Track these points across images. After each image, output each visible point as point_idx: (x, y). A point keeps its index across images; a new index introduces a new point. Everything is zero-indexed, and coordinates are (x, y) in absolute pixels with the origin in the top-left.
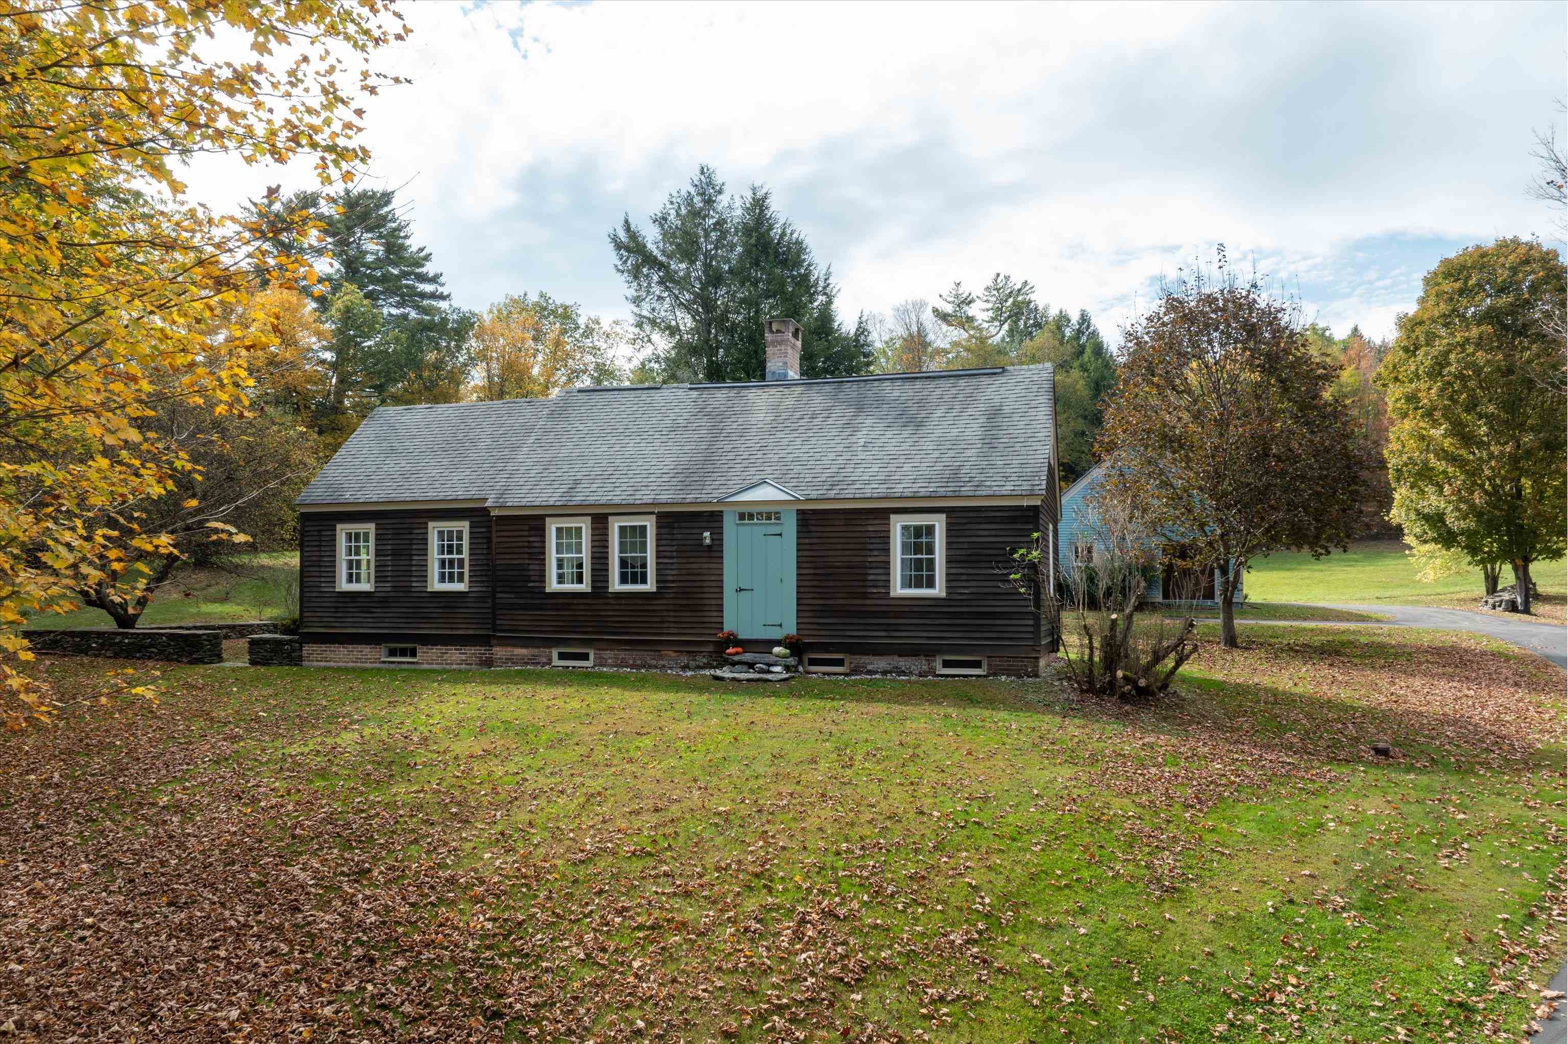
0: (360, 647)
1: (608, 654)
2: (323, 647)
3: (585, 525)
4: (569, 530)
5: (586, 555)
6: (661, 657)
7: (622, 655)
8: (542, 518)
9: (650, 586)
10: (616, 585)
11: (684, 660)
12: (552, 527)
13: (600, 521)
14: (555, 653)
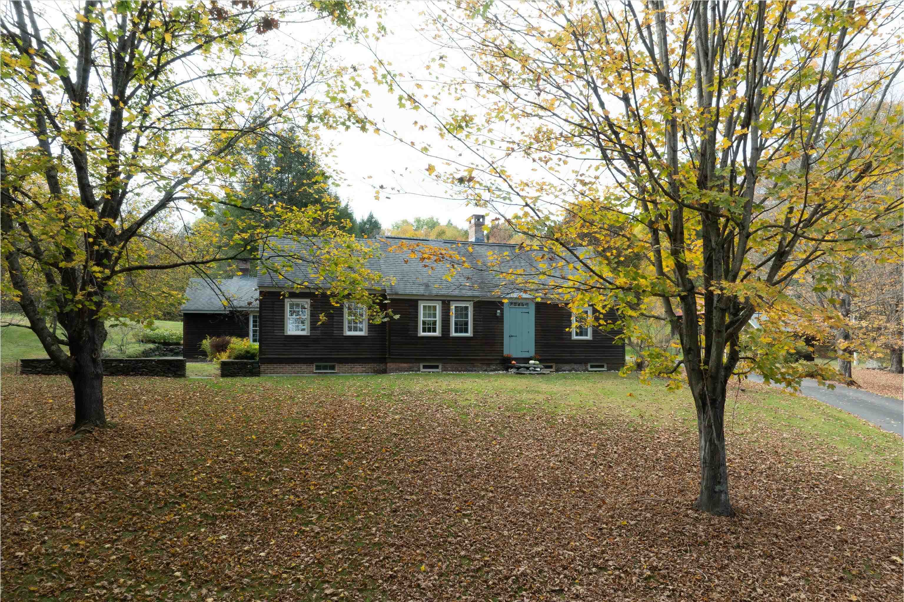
0: (299, 365)
1: (448, 366)
2: (275, 366)
3: (439, 307)
4: (429, 307)
5: (438, 319)
6: (474, 367)
7: (455, 366)
8: (416, 301)
9: (470, 334)
10: (453, 334)
11: (485, 368)
12: (421, 305)
13: (446, 304)
14: (421, 367)
